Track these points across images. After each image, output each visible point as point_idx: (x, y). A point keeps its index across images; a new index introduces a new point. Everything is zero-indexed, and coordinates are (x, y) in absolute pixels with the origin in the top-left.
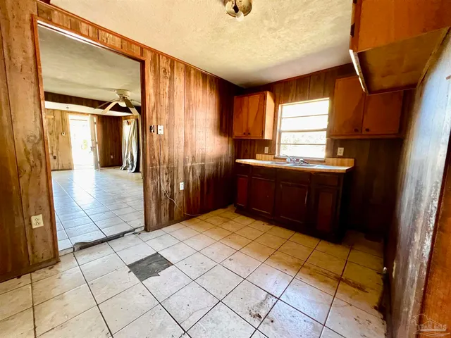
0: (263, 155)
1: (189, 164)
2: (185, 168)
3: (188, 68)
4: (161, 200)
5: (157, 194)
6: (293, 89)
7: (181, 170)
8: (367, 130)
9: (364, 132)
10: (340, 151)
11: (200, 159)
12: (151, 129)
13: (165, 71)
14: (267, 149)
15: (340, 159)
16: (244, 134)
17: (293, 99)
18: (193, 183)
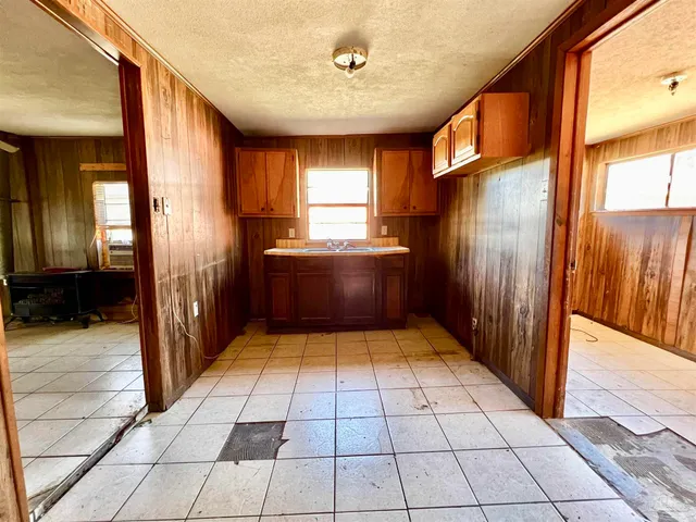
0: (289, 241)
1: (201, 269)
2: (197, 274)
3: (189, 94)
4: (175, 342)
5: (169, 332)
6: (323, 149)
7: (193, 279)
8: (414, 208)
9: (411, 209)
10: (384, 230)
11: (212, 256)
12: (156, 206)
13: (164, 93)
14: (292, 233)
15: (385, 239)
16: (263, 209)
17: (326, 163)
18: (208, 300)
